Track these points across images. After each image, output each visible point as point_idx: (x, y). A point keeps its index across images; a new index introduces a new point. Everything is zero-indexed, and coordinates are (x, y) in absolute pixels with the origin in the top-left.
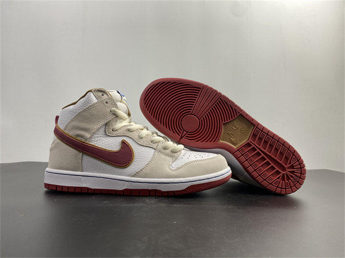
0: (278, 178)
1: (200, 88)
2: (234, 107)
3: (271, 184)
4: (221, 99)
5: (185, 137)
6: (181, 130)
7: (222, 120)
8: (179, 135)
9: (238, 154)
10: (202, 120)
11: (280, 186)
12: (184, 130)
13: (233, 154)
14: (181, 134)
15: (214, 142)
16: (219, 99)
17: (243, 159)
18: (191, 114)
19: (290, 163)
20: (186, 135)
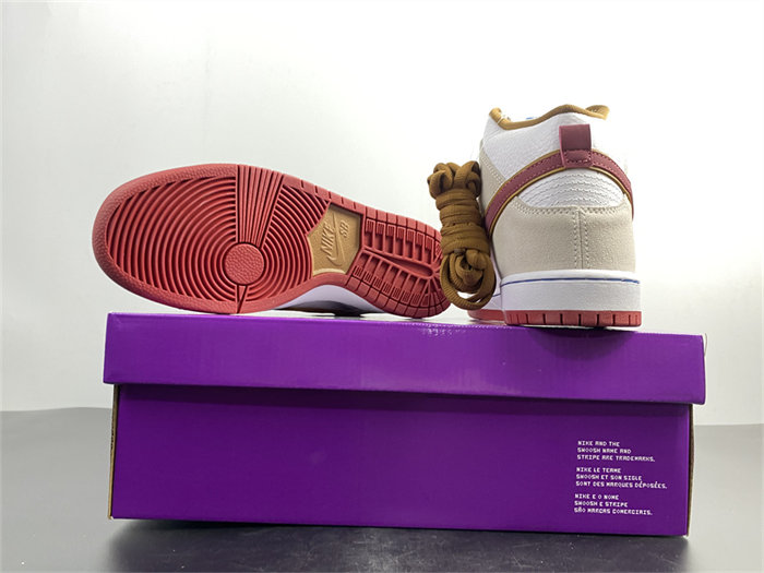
0: (426, 292)
1: (234, 178)
2: (314, 194)
3: (419, 307)
4: (284, 187)
5: (246, 298)
6: (233, 287)
7: (302, 229)
8: (233, 300)
9: (354, 282)
10: (265, 248)
11: (433, 304)
12: (238, 285)
13: (345, 286)
14: (236, 297)
15: (305, 280)
16: (282, 188)
17: (364, 287)
18: (239, 243)
19: (435, 257)
20: (248, 292)
